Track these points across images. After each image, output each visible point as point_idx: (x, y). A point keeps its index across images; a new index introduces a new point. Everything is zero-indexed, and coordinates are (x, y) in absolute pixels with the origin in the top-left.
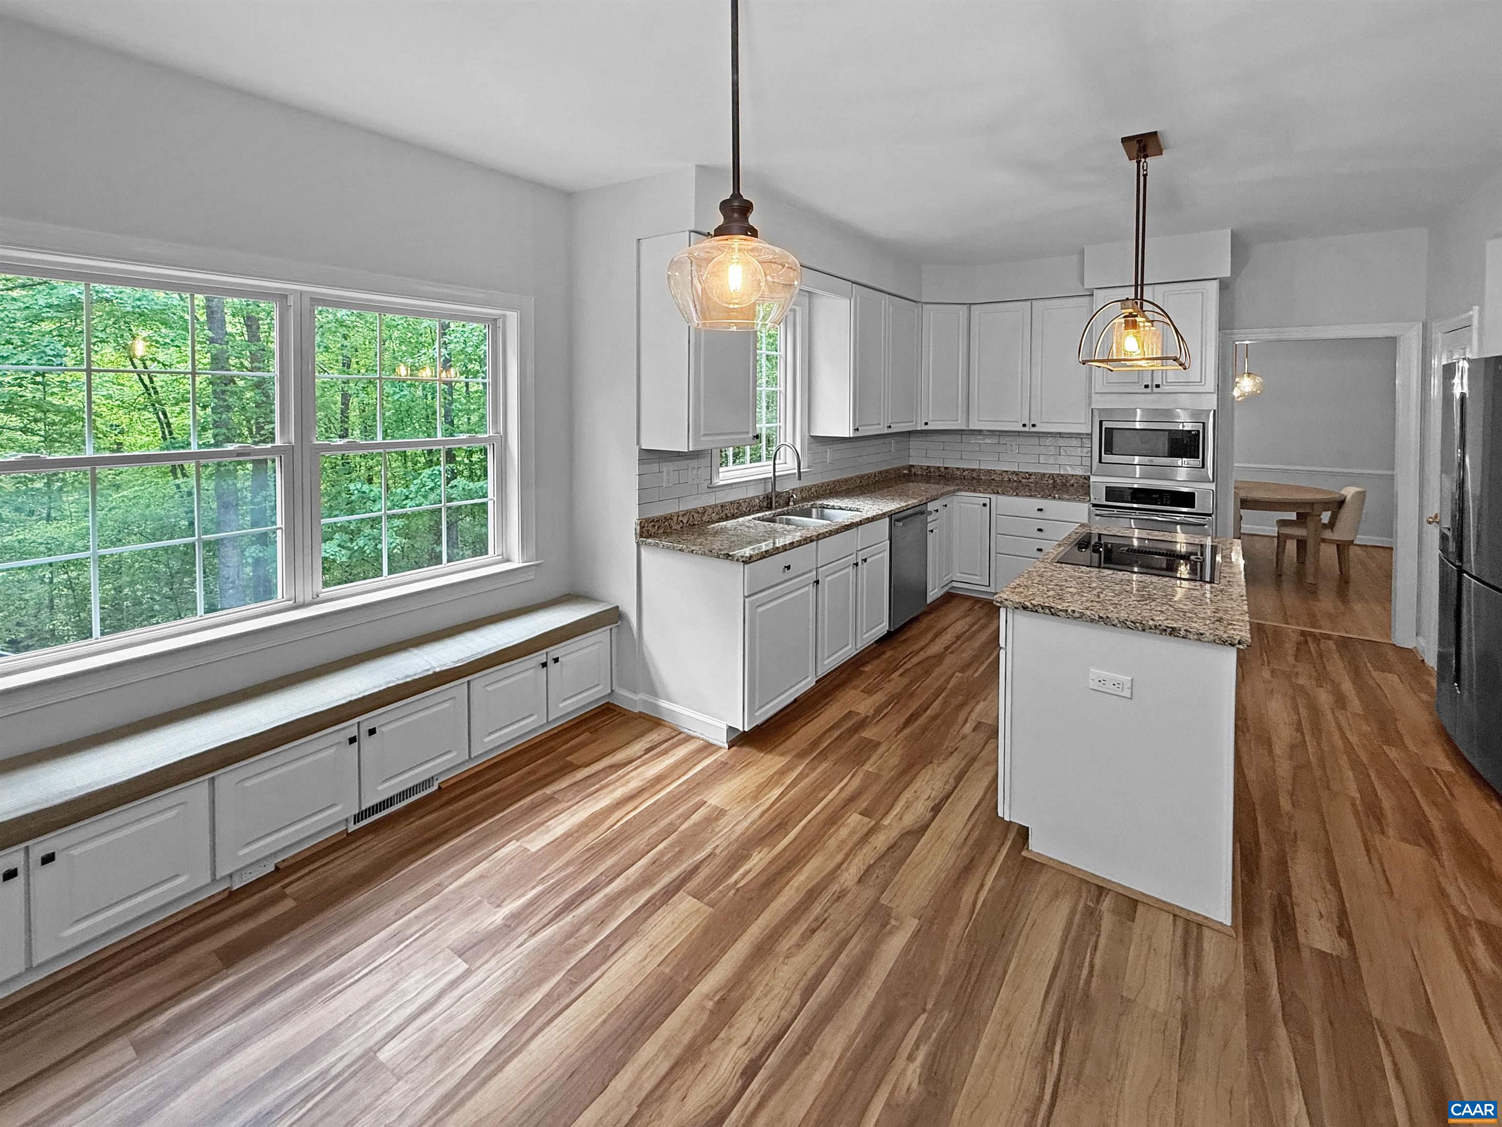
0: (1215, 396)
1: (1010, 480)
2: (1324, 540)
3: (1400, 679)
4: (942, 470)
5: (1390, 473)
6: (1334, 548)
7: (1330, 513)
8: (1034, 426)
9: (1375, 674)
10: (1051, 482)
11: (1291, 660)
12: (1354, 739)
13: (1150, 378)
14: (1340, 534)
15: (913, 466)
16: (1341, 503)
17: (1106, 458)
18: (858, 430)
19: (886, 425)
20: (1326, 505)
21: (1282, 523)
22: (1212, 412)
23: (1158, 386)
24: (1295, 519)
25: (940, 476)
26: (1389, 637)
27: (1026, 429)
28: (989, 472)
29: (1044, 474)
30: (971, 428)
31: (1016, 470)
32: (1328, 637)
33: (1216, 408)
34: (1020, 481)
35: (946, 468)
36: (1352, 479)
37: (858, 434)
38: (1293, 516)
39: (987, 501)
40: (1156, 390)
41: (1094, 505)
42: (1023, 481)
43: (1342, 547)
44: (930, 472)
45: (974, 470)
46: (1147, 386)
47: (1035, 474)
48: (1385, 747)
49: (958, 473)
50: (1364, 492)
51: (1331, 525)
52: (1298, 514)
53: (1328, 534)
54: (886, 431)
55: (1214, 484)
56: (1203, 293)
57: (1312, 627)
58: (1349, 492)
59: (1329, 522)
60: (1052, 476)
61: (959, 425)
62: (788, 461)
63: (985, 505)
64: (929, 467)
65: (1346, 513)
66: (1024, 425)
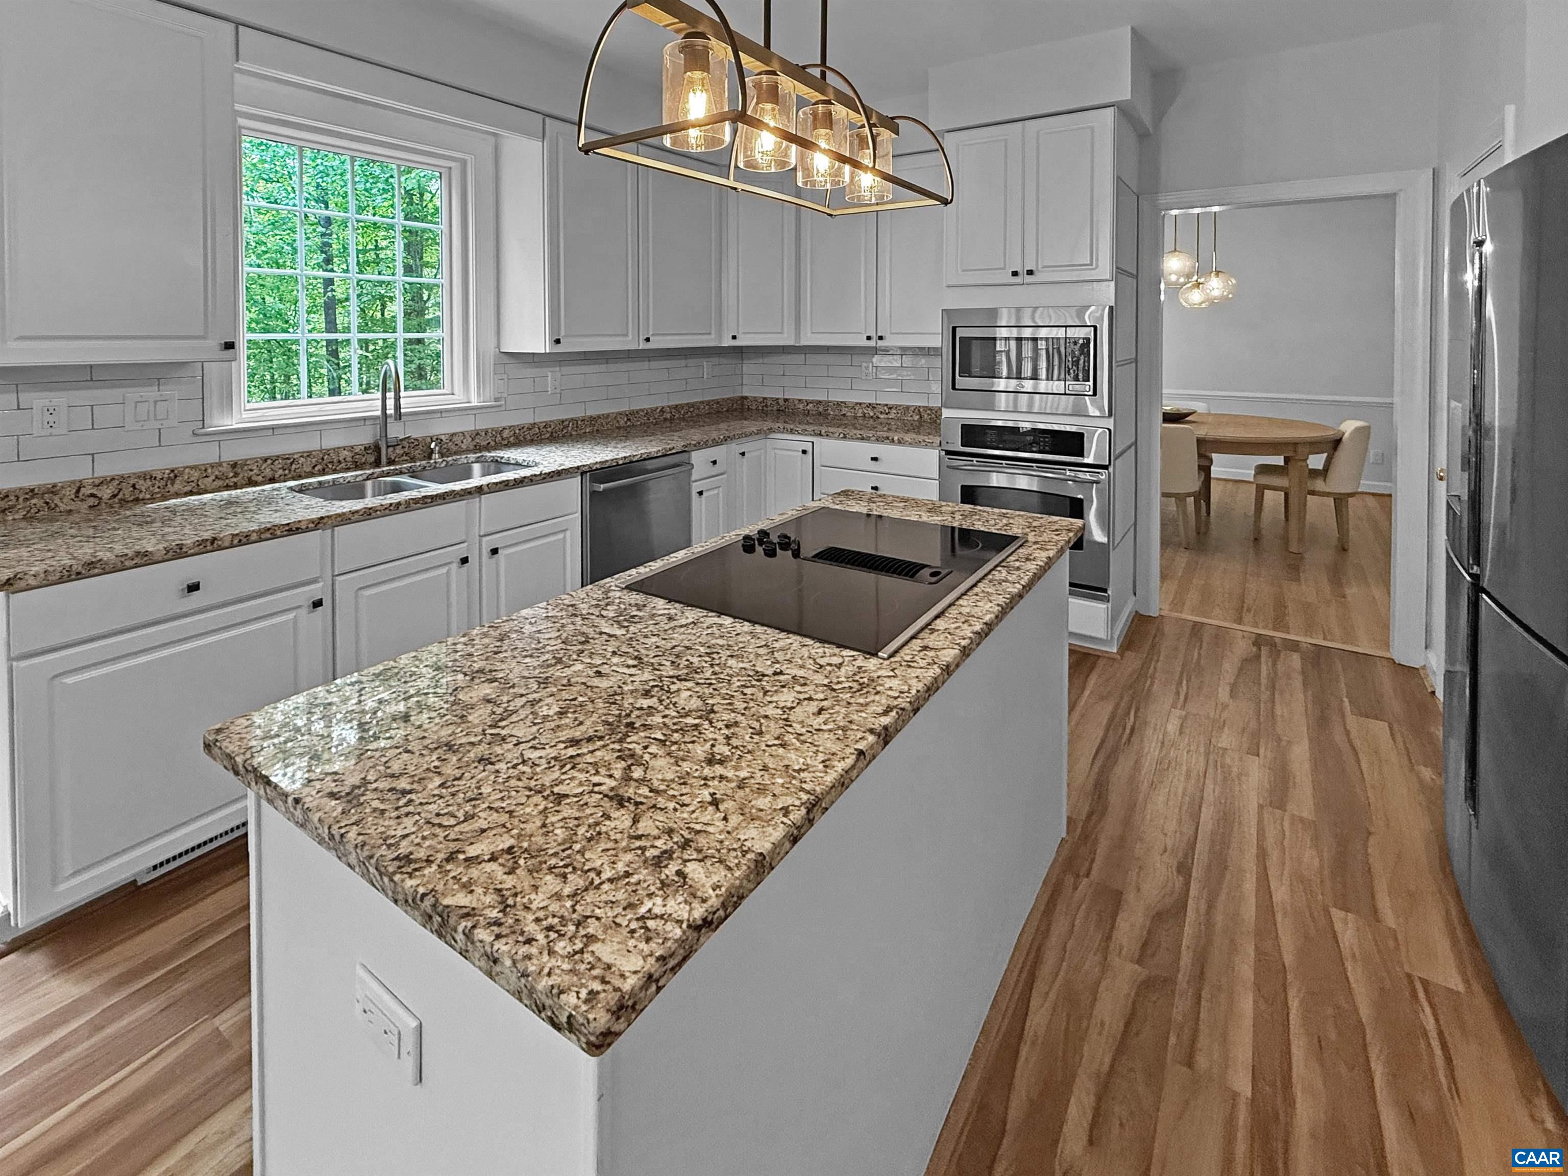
0: (1112, 284)
1: (864, 416)
2: (1313, 493)
3: (1391, 729)
4: (781, 402)
5: (1388, 400)
6: (1330, 501)
7: (1325, 455)
8: (881, 338)
9: (1352, 721)
10: (916, 418)
11: (1223, 693)
12: (1280, 893)
13: (1019, 261)
14: (1338, 483)
15: (746, 398)
16: (1337, 443)
17: (961, 382)
18: (558, 341)
19: (642, 337)
20: (1315, 446)
21: (1263, 470)
22: (1107, 308)
23: (1030, 272)
24: (1282, 463)
25: (778, 410)
26: (1387, 645)
27: (872, 343)
28: (838, 404)
29: (908, 408)
30: (804, 342)
31: (873, 401)
32: (1294, 646)
33: (1113, 304)
34: (878, 418)
35: (786, 400)
36: (1354, 410)
37: (559, 349)
38: (1279, 460)
39: (808, 446)
40: (1029, 279)
41: (948, 453)
42: (882, 416)
43: (1340, 500)
44: (766, 406)
45: (819, 402)
46: (1015, 274)
47: (896, 407)
48: (1336, 914)
49: (801, 406)
50: (1369, 428)
51: (1323, 473)
52: (1285, 458)
53: (1319, 485)
54: (643, 346)
55: (1112, 420)
56: (1092, 129)
57: (1275, 629)
58: (1349, 427)
59: (1324, 469)
60: (918, 410)
61: (786, 339)
62: (456, 392)
63: (804, 452)
64: (765, 399)
65: (1343, 454)
66: (869, 338)
